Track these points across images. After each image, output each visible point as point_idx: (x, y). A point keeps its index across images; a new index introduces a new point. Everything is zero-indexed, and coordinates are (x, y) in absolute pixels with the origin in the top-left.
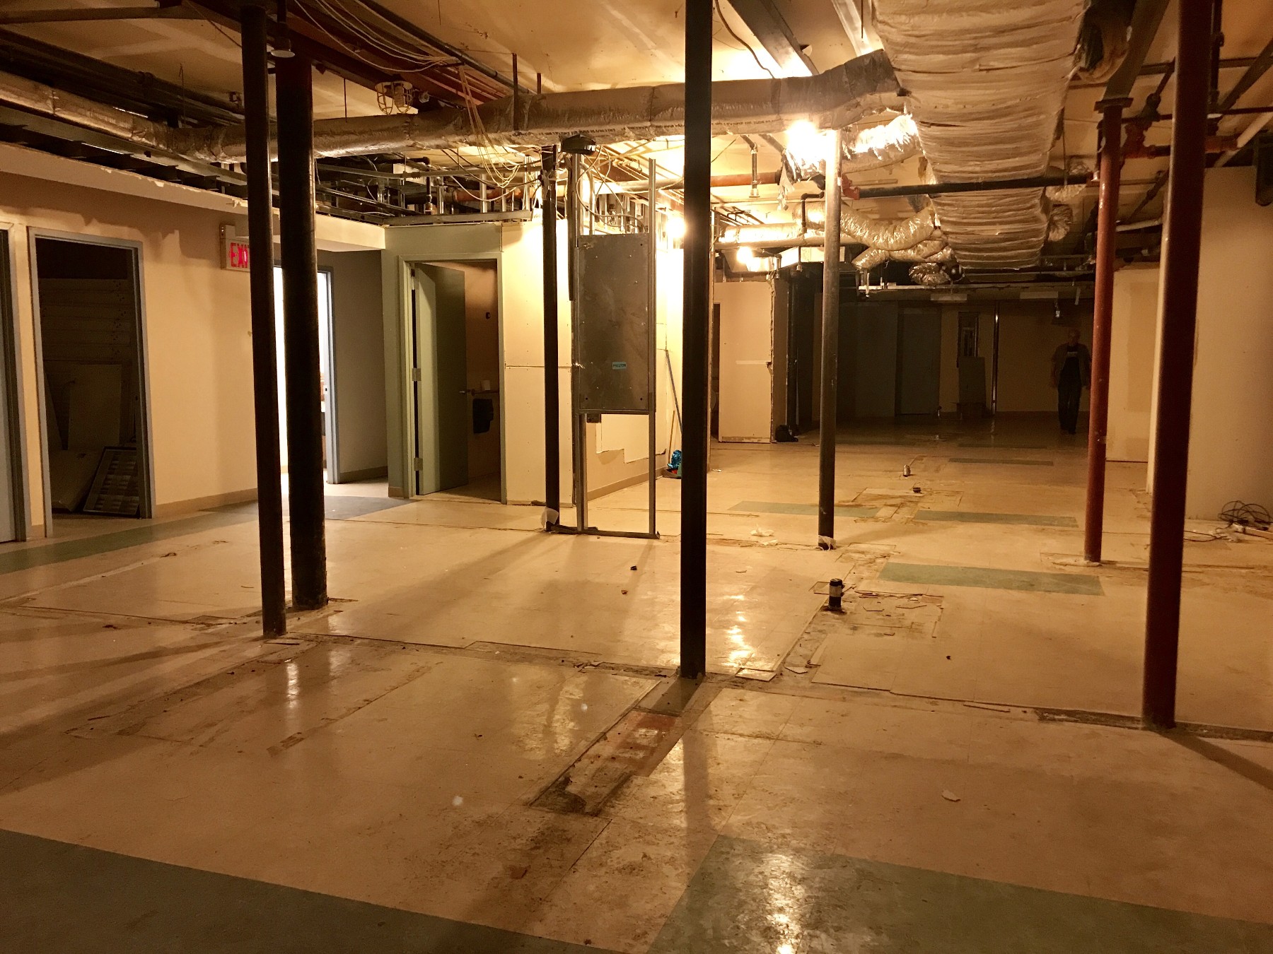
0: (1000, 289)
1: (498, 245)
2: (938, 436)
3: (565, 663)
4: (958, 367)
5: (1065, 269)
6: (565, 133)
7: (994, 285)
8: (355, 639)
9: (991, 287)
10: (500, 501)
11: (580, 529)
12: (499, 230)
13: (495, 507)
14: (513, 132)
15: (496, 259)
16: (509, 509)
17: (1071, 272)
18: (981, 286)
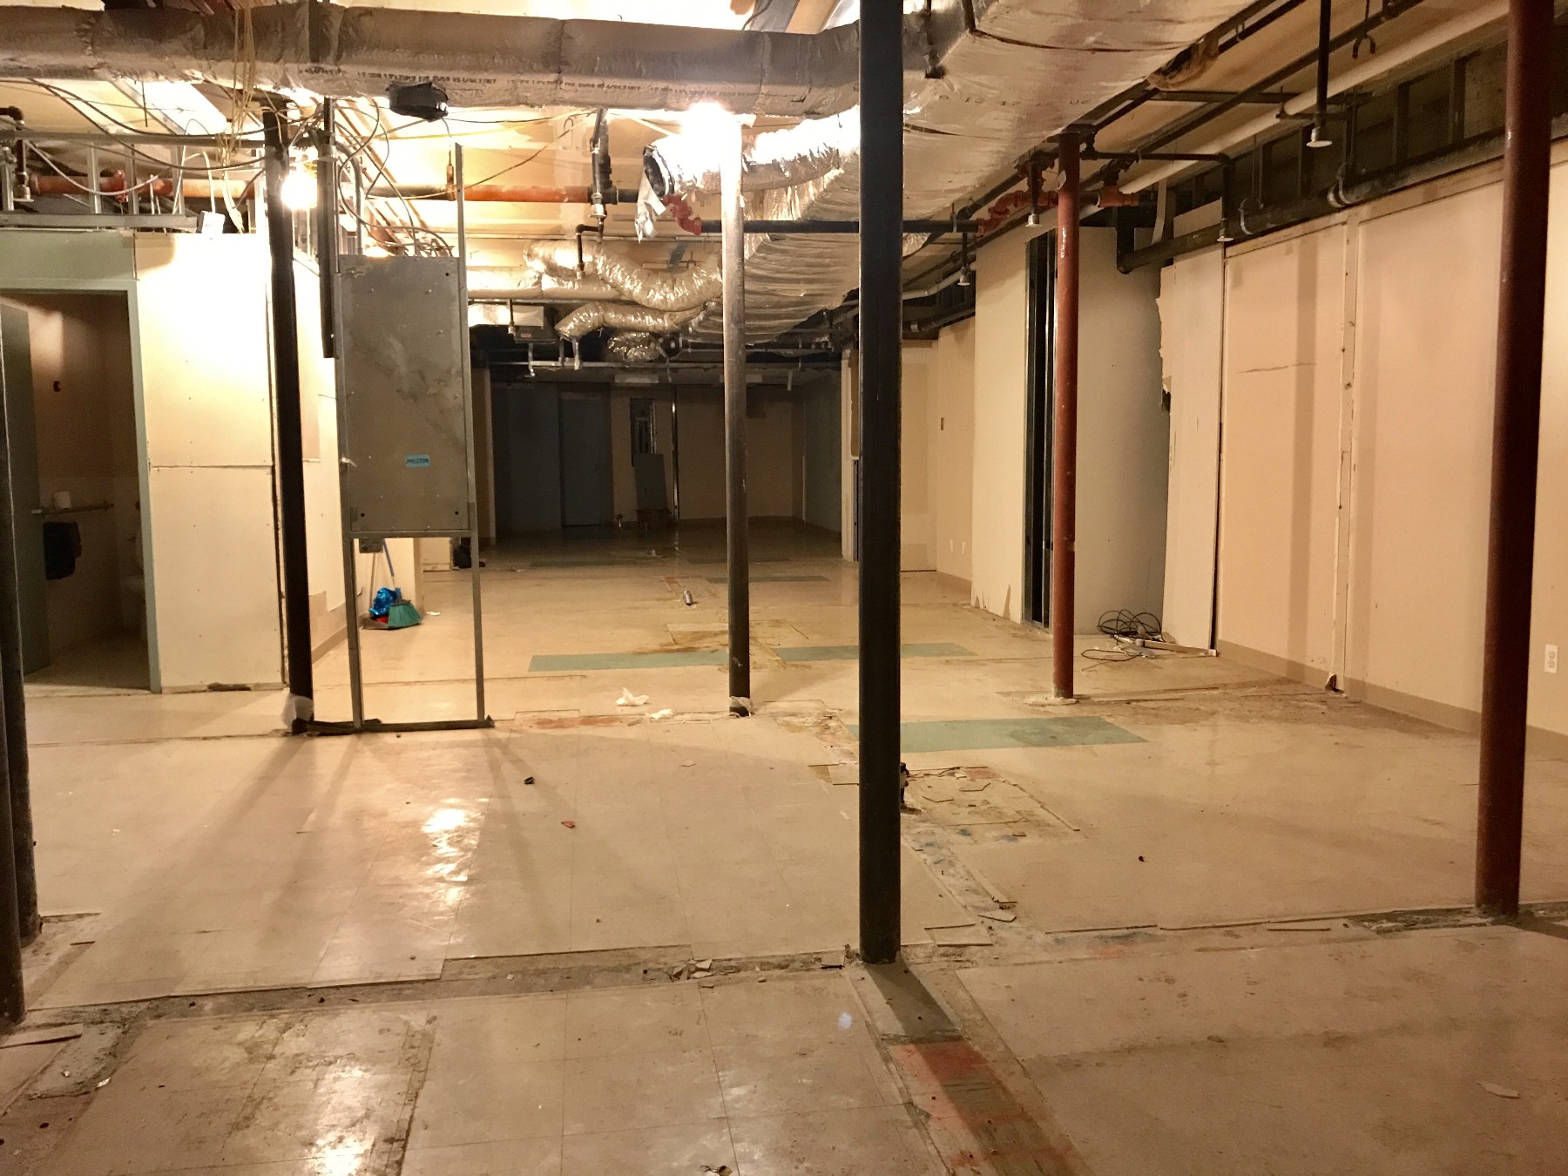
0: (705, 369)
1: (130, 267)
2: (654, 552)
3: (651, 974)
4: (633, 465)
5: (800, 346)
6: (407, 78)
7: (698, 365)
8: (199, 1001)
9: (694, 368)
10: (147, 688)
11: (358, 725)
12: (130, 243)
13: (138, 701)
14: (309, 65)
15: (126, 292)
16: (168, 703)
17: (807, 350)
18: (685, 365)
